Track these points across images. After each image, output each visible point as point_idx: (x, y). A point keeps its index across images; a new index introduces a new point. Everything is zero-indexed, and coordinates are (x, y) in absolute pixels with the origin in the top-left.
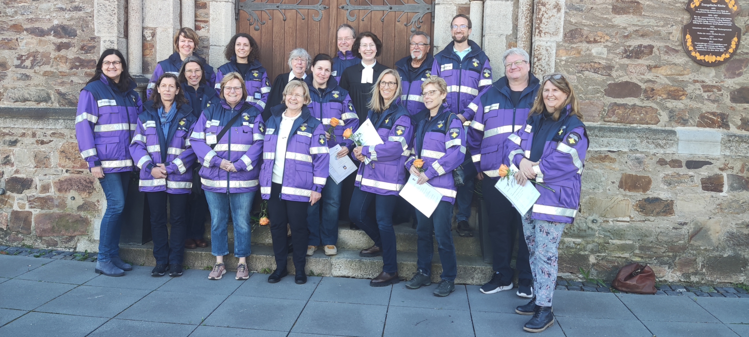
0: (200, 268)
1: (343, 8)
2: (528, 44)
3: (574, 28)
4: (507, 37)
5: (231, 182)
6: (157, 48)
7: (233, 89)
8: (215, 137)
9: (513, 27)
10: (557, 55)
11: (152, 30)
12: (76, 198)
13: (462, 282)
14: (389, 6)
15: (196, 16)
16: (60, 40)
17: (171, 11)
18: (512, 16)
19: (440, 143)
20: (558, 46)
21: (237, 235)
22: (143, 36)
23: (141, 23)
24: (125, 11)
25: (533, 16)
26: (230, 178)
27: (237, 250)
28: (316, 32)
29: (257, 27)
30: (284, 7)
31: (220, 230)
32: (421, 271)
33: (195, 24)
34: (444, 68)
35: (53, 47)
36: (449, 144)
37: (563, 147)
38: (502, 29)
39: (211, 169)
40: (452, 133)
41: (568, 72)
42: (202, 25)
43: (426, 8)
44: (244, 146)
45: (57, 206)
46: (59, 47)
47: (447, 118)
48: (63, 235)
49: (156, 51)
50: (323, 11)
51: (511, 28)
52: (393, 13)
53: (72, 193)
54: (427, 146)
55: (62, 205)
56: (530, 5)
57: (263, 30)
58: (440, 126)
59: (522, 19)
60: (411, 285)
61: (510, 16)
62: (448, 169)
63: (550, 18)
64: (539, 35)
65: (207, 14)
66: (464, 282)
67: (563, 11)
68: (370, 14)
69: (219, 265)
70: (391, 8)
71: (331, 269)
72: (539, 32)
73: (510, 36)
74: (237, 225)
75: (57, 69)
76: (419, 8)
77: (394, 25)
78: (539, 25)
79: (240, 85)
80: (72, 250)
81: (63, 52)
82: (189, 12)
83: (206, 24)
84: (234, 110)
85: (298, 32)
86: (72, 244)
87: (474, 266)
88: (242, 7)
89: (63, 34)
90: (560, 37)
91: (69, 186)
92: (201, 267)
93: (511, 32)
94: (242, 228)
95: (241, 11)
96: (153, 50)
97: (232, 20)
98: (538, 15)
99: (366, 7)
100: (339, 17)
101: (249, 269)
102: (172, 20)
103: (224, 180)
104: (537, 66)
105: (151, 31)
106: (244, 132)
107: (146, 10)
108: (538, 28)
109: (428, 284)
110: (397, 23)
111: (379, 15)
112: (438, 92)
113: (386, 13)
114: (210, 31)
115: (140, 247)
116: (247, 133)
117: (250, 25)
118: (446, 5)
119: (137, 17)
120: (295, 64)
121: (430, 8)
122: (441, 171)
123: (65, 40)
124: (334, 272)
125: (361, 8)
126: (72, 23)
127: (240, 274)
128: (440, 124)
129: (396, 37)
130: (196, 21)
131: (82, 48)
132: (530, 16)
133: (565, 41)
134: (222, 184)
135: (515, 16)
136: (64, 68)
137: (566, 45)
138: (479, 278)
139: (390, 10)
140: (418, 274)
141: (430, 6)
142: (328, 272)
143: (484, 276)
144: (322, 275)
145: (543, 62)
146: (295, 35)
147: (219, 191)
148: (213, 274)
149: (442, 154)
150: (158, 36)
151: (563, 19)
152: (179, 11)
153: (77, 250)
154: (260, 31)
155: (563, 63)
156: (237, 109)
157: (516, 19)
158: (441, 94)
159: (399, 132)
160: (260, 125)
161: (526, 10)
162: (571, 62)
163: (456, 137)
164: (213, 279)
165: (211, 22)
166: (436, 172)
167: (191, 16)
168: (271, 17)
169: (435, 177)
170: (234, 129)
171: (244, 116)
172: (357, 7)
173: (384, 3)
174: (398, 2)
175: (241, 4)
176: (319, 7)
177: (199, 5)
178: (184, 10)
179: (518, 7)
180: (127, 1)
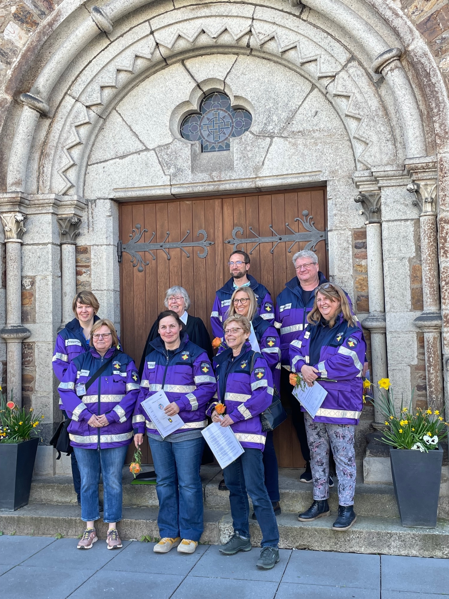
1: (229, 242)
2: (434, 266)
4: (410, 260)
5: (101, 437)
6: (37, 296)
7: (101, 336)
8: (84, 387)
9: (416, 249)
11: (31, 278)
13: (376, 552)
14: (279, 236)
15: (77, 262)
17: (50, 259)
18: (414, 237)
19: (245, 385)
21: (108, 496)
22: (22, 285)
23: (20, 273)
24: (3, 262)
25: (437, 234)
26: (101, 432)
27: (106, 514)
28: (202, 270)
29: (141, 268)
30: (168, 246)
31: (91, 491)
33: (76, 270)
38: (403, 252)
39: (79, 423)
40: (258, 373)
42: (84, 270)
43: (319, 236)
44: (115, 396)
47: (251, 357)
49: (35, 300)
50: (208, 248)
51: (414, 250)
52: (283, 244)
56: (432, 224)
57: (147, 271)
58: (243, 366)
59: (424, 239)
61: (411, 237)
64: (445, 255)
65: (89, 259)
66: (379, 552)
68: (258, 247)
69: (89, 532)
70: (280, 239)
72: (444, 253)
73: (413, 258)
74: (108, 484)
76: (311, 236)
77: (284, 256)
78: (443, 244)
82: (70, 258)
83: (87, 269)
84: (104, 358)
85: (183, 271)
87: (390, 531)
88: (124, 249)
93: (414, 254)
94: (113, 488)
95: (124, 254)
96: (33, 299)
97: (114, 263)
98: (442, 234)
99: (253, 239)
100: (225, 252)
101: (122, 537)
102: (51, 267)
103: (95, 434)
104: (446, 290)
105: (30, 280)
106: (114, 381)
107: (25, 259)
108: (443, 248)
110: (288, 254)
111: (269, 247)
113: (275, 244)
114: (92, 276)
116: (117, 382)
117: (134, 266)
118: (340, 231)
119: (15, 267)
121: (324, 235)
125: (249, 242)
127: (111, 542)
129: (288, 269)
130: (77, 266)
132: (433, 235)
135: (417, 237)
139: (279, 241)
141: (323, 233)
144: (210, 543)
146: (180, 274)
147: (89, 448)
148: (82, 543)
150: (37, 284)
152: (59, 257)
154: (144, 272)
157: (418, 240)
160: (134, 374)
161: (428, 229)
164: (82, 548)
165: (92, 267)
166: (242, 416)
167: (71, 262)
168: (155, 257)
169: (241, 421)
170: (105, 379)
171: (115, 364)
172: (243, 241)
173: (272, 234)
174: (288, 232)
175: (124, 246)
176: (204, 243)
177: (80, 251)
178: (64, 257)
179: (419, 227)
180: (5, 251)
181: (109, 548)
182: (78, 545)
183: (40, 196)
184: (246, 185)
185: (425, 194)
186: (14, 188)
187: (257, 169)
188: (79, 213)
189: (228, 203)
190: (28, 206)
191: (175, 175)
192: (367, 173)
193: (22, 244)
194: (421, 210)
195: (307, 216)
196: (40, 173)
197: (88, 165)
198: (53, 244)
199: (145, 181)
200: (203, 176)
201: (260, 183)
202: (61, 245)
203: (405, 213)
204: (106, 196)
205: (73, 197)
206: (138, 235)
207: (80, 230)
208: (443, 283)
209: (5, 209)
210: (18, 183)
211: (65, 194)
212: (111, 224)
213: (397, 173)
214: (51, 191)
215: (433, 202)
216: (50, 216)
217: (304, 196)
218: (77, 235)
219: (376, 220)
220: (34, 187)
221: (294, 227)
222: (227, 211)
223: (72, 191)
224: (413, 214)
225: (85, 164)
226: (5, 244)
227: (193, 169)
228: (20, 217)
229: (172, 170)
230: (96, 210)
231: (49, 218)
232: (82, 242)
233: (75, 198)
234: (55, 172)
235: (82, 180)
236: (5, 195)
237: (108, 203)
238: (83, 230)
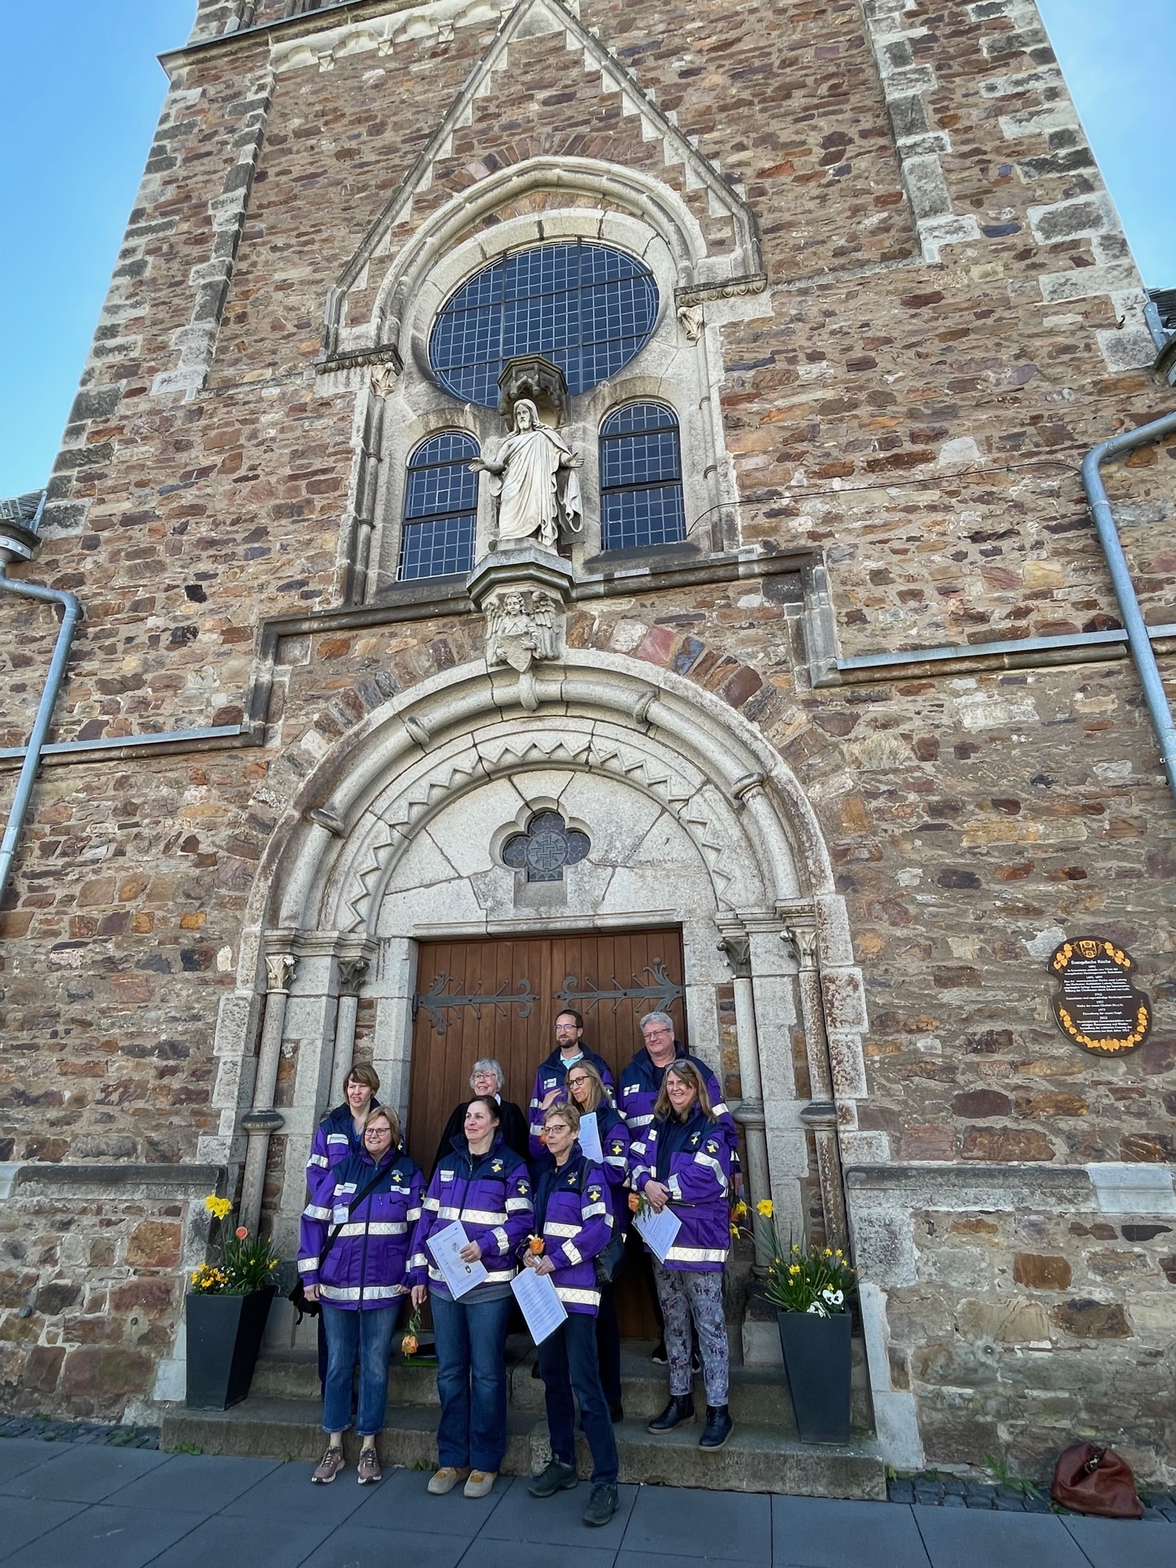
1: (558, 998)
2: (821, 1038)
3: (883, 1011)
4: (790, 1028)
5: (365, 1290)
6: (298, 1068)
7: (376, 1132)
8: (346, 1211)
9: (798, 1014)
10: (866, 1054)
11: (295, 1043)
12: (141, 1320)
13: (764, 1488)
14: (623, 991)
15: (357, 1020)
16: (165, 1063)
17: (323, 1016)
18: (793, 998)
20: (865, 1040)
21: (365, 1389)
22: (281, 1052)
23: (281, 1034)
24: (260, 1019)
25: (822, 997)
26: (365, 1281)
27: (361, 1420)
28: (523, 1034)
29: (441, 1030)
30: (479, 1000)
31: (341, 1380)
33: (356, 1031)
35: (153, 1072)
38: (781, 1018)
41: (888, 1079)
42: (365, 1031)
43: (674, 993)
45: (108, 1337)
46: (162, 1073)
48: (106, 1392)
49: (296, 1074)
50: (531, 1004)
51: (795, 1016)
52: (629, 1001)
53: (136, 1312)
56: (815, 982)
57: (450, 1033)
58: (571, 1182)
59: (806, 1002)
61: (790, 997)
63: (844, 999)
64: (832, 1025)
65: (374, 1016)
67: (862, 988)
68: (596, 1004)
69: (333, 1452)
70: (625, 995)
72: (831, 1021)
73: (794, 1027)
74: (367, 1368)
75: (154, 1105)
76: (664, 992)
77: (630, 1019)
78: (829, 1010)
80: (113, 1423)
81: (166, 1081)
82: (349, 1015)
83: (370, 1030)
85: (496, 1035)
86: (116, 1410)
87: (783, 1451)
88: (422, 1003)
89: (170, 1054)
90: (865, 1027)
93: (795, 1021)
94: (374, 1375)
95: (421, 1010)
96: (293, 1071)
97: (406, 1023)
98: (828, 996)
101: (381, 1462)
102: (322, 1027)
103: (356, 1285)
105: (293, 1045)
106: (390, 1202)
107: (290, 1016)
108: (830, 1016)
111: (610, 1004)
113: (619, 1000)
114: (376, 1040)
115: (220, 1416)
116: (395, 1203)
117: (432, 1027)
118: (700, 986)
119: (275, 1027)
120: (477, 1083)
121: (680, 991)
123: (171, 1063)
125: (584, 998)
126: (184, 1038)
127: (365, 1471)
130: (356, 1026)
131: (193, 1074)
132: (817, 998)
133: (873, 1031)
134: (354, 1293)
135: (798, 999)
136: (163, 1103)
137: (877, 1037)
138: (794, 1479)
139: (624, 997)
141: (679, 988)
143: (804, 1473)
144: (516, 1473)
145: (847, 1067)
146: (493, 1038)
148: (320, 1473)
150: (301, 1051)
151: (863, 1000)
152: (335, 1014)
153: (123, 1422)
154: (444, 1035)
155: (877, 1065)
156: (384, 1163)
157: (798, 1003)
161: (810, 989)
162: (889, 1063)
164: (320, 1482)
165: (377, 1027)
167: (350, 1020)
168: (461, 1016)
170: (376, 1198)
171: (394, 1175)
172: (578, 995)
173: (615, 988)
174: (635, 985)
175: (422, 999)
176: (526, 997)
177: (365, 1005)
178: (341, 1013)
179: (799, 985)
180: (265, 1005)
181: (360, 1481)
182: (313, 1476)
183: (320, 934)
184: (581, 924)
185: (803, 945)
186: (287, 924)
187: (596, 905)
188: (367, 955)
189: (558, 946)
190: (304, 946)
191: (492, 910)
192: (730, 915)
193: (288, 996)
194: (799, 964)
195: (659, 964)
196: (324, 904)
197: (385, 894)
198: (329, 996)
199: (454, 916)
200: (528, 912)
201: (599, 923)
202: (338, 998)
203: (780, 966)
204: (404, 934)
205: (362, 935)
206: (440, 985)
207: (366, 978)
208: (834, 1062)
209: (273, 949)
210: (293, 917)
211: (352, 931)
212: (407, 971)
213: (767, 916)
214: (334, 927)
215: (814, 954)
216: (329, 959)
217: (655, 940)
218: (362, 984)
219: (744, 973)
220: (314, 922)
221: (642, 979)
222: (558, 956)
223: (361, 928)
224: (790, 968)
225: (381, 893)
226: (265, 996)
227: (516, 902)
228: (290, 961)
229: (489, 904)
230: (389, 951)
231: (327, 962)
232: (367, 993)
233: (364, 936)
234: (343, 903)
235: (375, 913)
236: (275, 932)
237: (406, 943)
238: (370, 977)
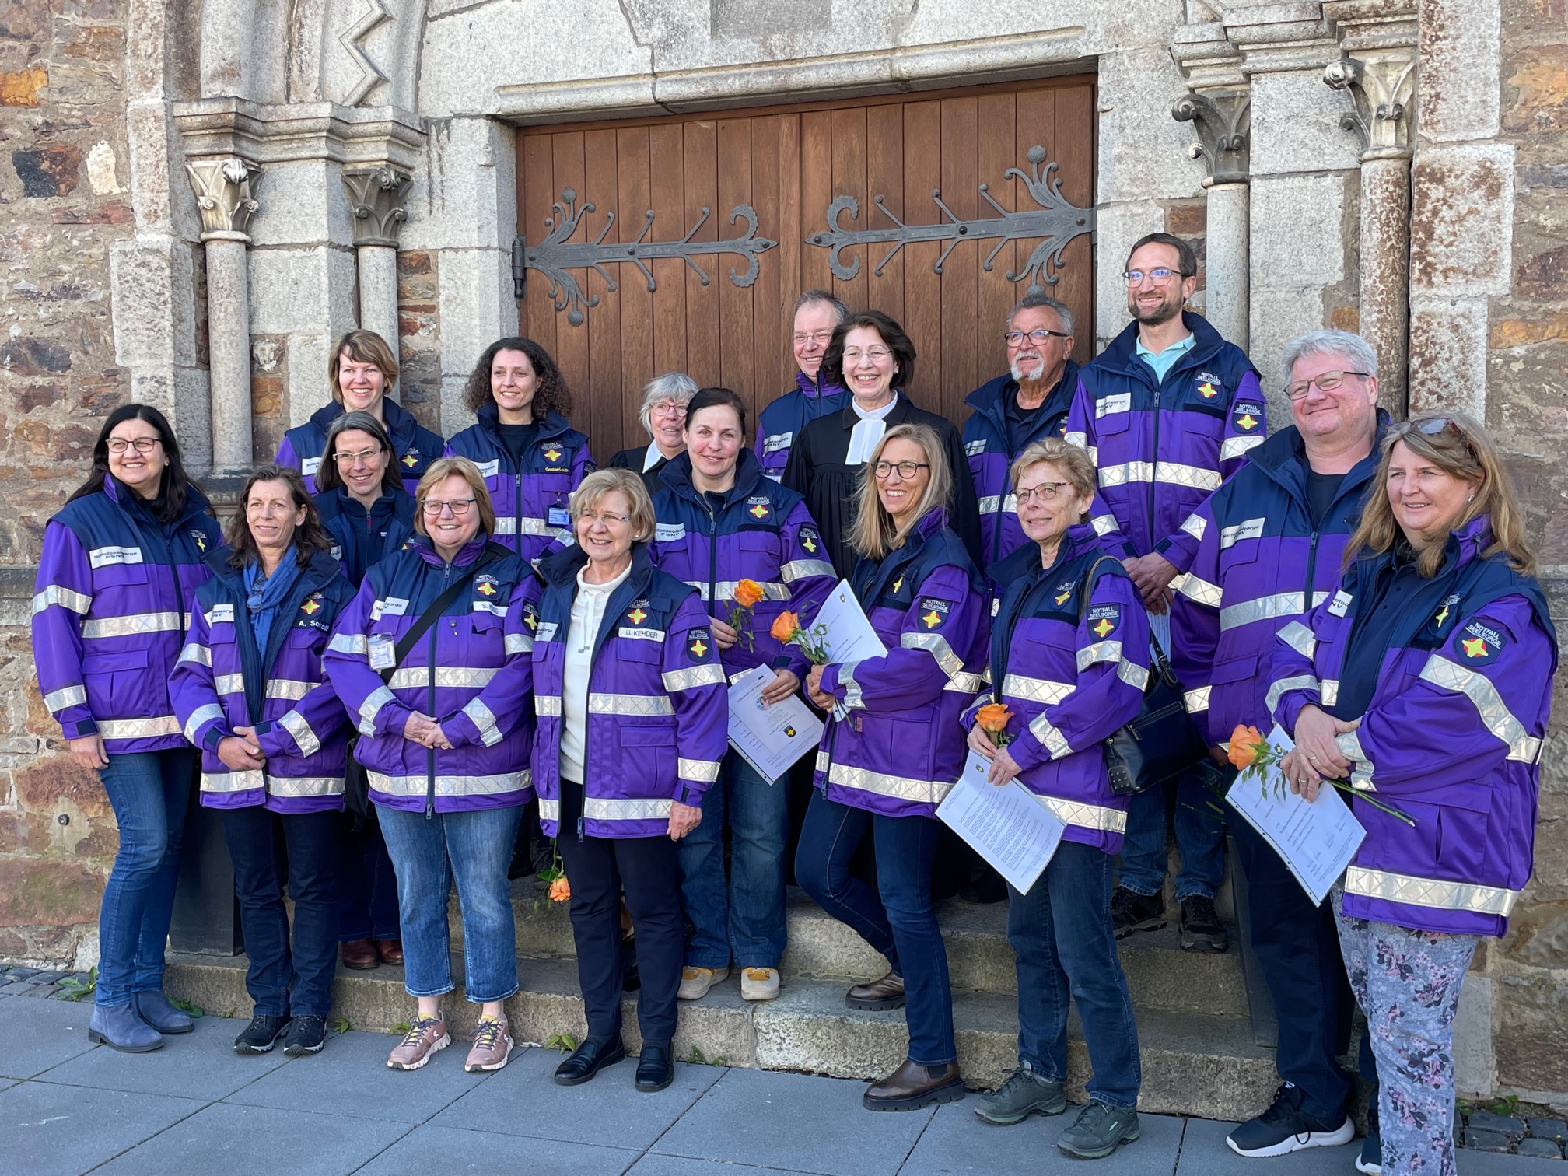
0: (382, 1029)
1: (818, 241)
2: (1394, 311)
3: (1550, 245)
4: (1327, 293)
5: (438, 780)
6: (292, 391)
7: (446, 507)
8: (389, 647)
9: (1347, 259)
10: (1493, 341)
11: (277, 341)
12: (74, 817)
13: (1174, 1108)
14: (959, 223)
15: (400, 295)
16: (27, 381)
17: (325, 287)
18: (1342, 223)
19: (1060, 655)
20: (1497, 311)
21: (471, 936)
22: (253, 359)
23: (245, 325)
24: (197, 294)
25: (1409, 216)
26: (437, 767)
27: (471, 980)
28: (744, 320)
29: (577, 316)
30: (650, 252)
31: (422, 921)
32: (1028, 1065)
33: (400, 318)
34: (1105, 407)
35: (10, 400)
36: (1089, 655)
37: (1441, 672)
38: (1308, 269)
39: (380, 743)
40: (1097, 622)
41: (1538, 396)
42: (420, 318)
43: (1073, 222)
44: (474, 671)
45: (25, 842)
46: (28, 400)
47: (1086, 573)
48: (40, 924)
49: (287, 401)
50: (761, 257)
51: (1341, 263)
52: (971, 247)
53: (63, 806)
54: (1019, 664)
55: (38, 838)
56: (1397, 184)
57: (594, 323)
58: (1060, 600)
59: (1370, 230)
60: (993, 1112)
61: (1334, 224)
62: (1078, 738)
63: (1461, 219)
64: (1425, 279)
65: (433, 287)
66: (1183, 1109)
67: (1508, 192)
68: (900, 255)
69: (423, 1025)
70: (963, 232)
71: (754, 1044)
72: (1423, 271)
73: (1336, 288)
74: (468, 906)
75: (25, 460)
76: (1051, 221)
77: (973, 282)
78: (1422, 246)
79: (469, 495)
80: (61, 967)
81: (37, 414)
82: (380, 286)
83: (429, 316)
84: (454, 568)
85: (690, 324)
86: (63, 948)
87: (1216, 1057)
88: (532, 259)
89: (34, 363)
90: (1503, 281)
91: (56, 787)
92: (385, 1026)
93: (1340, 276)
94: (482, 917)
95: (531, 273)
96: (282, 397)
97: (502, 301)
98: (1420, 213)
99: (886, 233)
100: (807, 269)
102: (326, 311)
103: (421, 773)
104: (1422, 384)
105: (274, 346)
106: (474, 630)
107: (259, 287)
108: (1422, 258)
109: (1053, 1111)
110: (985, 275)
111: (929, 254)
112: (1069, 490)
113: (948, 245)
114: (443, 336)
115: (227, 965)
116: (484, 632)
117: (557, 310)
118: (1131, 206)
119: (231, 309)
120: (658, 419)
121: (1088, 221)
122: (1056, 743)
123: (40, 381)
124: (764, 1054)
125: (873, 239)
126: (56, 332)
128: (1062, 593)
129: (983, 318)
130: (400, 308)
131: (86, 401)
132: (1398, 219)
133: (1519, 292)
134: (417, 785)
135: (1352, 224)
136: (42, 456)
137: (1527, 305)
138: (1232, 1098)
139: (960, 237)
140: (1018, 1074)
141: (1084, 214)
142: (746, 1053)
143: (1251, 1090)
144: (729, 1063)
145: (1444, 370)
146: (683, 331)
147: (404, 808)
148: (400, 1053)
149: (1065, 690)
150: (292, 358)
151: (1508, 219)
152: (352, 283)
153: (77, 967)
154: (584, 325)
155: (1517, 367)
156: (462, 563)
157: (1352, 231)
158: (1077, 496)
159: (932, 620)
160: (527, 609)
161: (1383, 200)
162: (1546, 363)
163: (1109, 635)
164: (399, 1069)
165: (443, 310)
166: (1041, 749)
167: (384, 296)
168: (614, 285)
169: (1042, 763)
170: (449, 622)
171: (482, 584)
172: (859, 236)
173: (941, 218)
174: (986, 210)
175: (530, 252)
176: (748, 244)
177: (410, 265)
178: (365, 282)
179: (1358, 194)
180: (204, 265)
183: (293, 111)
184: (865, 72)
185: (1379, 94)
186: (217, 88)
187: (897, 24)
188: (404, 157)
189: (817, 123)
190: (261, 138)
191: (665, 45)
192: (1211, 32)
193: (249, 247)
194: (1364, 143)
195: (1040, 162)
196: (293, 44)
197: (426, 19)
198: (331, 245)
199: (584, 65)
200: (743, 48)
201: (907, 66)
202: (355, 249)
203: (1319, 151)
204: (478, 108)
205: (382, 112)
206: (568, 222)
207: (410, 208)
208: (1415, 362)
209: (199, 146)
210: (228, 73)
211: (361, 103)
212: (492, 190)
213: (1298, 30)
214: (322, 93)
215: (1402, 116)
216: (321, 166)
217: (1036, 104)
218: (400, 222)
219: (1234, 172)
220: (279, 85)
221: (1003, 197)
222: (814, 148)
223: (381, 95)
224: (1341, 153)
225: (417, 17)
226: (202, 246)
227: (716, 26)
228: (236, 170)
229: (657, 32)
230: (450, 148)
231: (318, 171)
232: (414, 239)
233: (389, 113)
234: (333, 41)
235: (410, 62)
236: (195, 108)
237: (483, 128)
238: (417, 205)
